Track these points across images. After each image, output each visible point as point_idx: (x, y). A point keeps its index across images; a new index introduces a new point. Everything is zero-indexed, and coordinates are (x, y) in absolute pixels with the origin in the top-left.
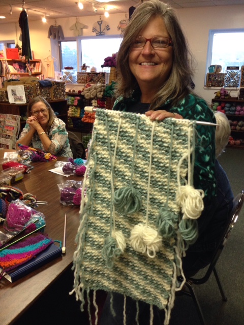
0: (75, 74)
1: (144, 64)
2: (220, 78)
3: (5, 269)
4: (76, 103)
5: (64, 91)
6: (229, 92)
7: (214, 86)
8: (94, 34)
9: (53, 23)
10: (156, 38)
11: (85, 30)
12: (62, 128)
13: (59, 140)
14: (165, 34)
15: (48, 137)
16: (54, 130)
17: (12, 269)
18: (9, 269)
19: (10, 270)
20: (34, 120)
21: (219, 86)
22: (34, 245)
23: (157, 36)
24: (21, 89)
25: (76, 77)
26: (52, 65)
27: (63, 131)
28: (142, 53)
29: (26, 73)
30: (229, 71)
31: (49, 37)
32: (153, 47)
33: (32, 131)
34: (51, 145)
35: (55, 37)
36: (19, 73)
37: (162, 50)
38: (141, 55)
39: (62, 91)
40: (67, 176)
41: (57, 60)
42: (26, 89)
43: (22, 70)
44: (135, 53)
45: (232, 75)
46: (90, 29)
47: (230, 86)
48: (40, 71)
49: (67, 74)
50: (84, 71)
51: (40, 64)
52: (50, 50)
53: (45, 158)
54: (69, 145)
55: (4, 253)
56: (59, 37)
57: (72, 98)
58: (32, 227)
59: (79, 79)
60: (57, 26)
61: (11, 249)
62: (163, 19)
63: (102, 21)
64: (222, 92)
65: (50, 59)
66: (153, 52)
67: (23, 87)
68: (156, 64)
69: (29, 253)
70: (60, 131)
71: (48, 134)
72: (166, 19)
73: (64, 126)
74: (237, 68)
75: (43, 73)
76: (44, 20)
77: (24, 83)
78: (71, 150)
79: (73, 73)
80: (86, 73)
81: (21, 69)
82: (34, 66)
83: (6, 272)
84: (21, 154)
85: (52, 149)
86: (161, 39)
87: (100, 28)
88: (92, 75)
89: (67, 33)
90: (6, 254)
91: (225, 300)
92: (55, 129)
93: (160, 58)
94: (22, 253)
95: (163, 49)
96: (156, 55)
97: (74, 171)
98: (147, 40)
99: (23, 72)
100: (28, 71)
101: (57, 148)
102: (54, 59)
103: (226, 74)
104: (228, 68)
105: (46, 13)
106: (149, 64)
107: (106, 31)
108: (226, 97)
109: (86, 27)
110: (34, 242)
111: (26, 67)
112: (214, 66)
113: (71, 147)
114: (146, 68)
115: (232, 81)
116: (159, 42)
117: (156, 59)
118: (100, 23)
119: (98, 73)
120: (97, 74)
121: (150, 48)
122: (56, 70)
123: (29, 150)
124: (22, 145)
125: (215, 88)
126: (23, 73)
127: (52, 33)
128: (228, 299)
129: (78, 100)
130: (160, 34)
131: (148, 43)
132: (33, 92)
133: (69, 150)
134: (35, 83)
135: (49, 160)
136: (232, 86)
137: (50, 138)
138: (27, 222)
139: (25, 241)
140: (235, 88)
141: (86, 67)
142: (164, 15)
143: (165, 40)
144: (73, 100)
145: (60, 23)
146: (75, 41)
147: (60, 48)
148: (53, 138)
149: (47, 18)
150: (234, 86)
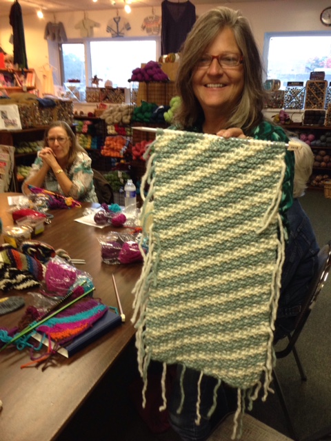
0: (83, 90)
1: (210, 85)
2: (279, 97)
3: (58, 341)
4: (85, 129)
5: (70, 113)
6: (290, 115)
7: (272, 107)
8: (109, 35)
9: (51, 20)
10: (226, 55)
11: (95, 29)
12: (87, 164)
13: (83, 181)
14: (236, 50)
15: (68, 176)
16: (76, 167)
17: (68, 342)
18: (63, 341)
19: (65, 343)
20: (48, 153)
21: (277, 107)
22: (86, 313)
23: (227, 52)
24: (14, 111)
25: (85, 95)
26: (50, 76)
27: (88, 169)
28: (208, 72)
29: (15, 87)
30: (291, 88)
31: (45, 38)
32: (221, 66)
33: (45, 169)
34: (72, 187)
35: (54, 38)
36: (5, 87)
37: (233, 69)
38: (206, 75)
39: (69, 113)
40: (101, 227)
41: (57, 69)
42: (21, 110)
43: (9, 83)
44: (200, 73)
45: (295, 94)
46: (104, 27)
47: (291, 108)
48: (33, 85)
49: (72, 88)
50: (95, 85)
51: (34, 75)
52: (48, 55)
53: (66, 205)
54: (93, 186)
55: (52, 322)
56: (60, 38)
57: (80, 122)
58: (80, 290)
59: (88, 96)
60: (57, 22)
61: (59, 317)
62: (233, 31)
63: (119, 18)
64: (282, 115)
65: (48, 68)
66: (221, 72)
67: (17, 107)
68: (225, 85)
69: (84, 322)
70: (85, 169)
71: (68, 173)
72: (237, 31)
73: (90, 163)
74: (301, 84)
75: (38, 88)
76: (40, 15)
77: (17, 102)
78: (95, 194)
79: (79, 88)
80: (98, 88)
81: (7, 81)
82: (26, 77)
83: (60, 345)
84: (33, 200)
85: (74, 192)
86: (231, 56)
87: (118, 27)
88: (107, 92)
89: (71, 33)
90: (54, 323)
91: (304, 379)
92: (78, 165)
93: (229, 77)
94: (75, 321)
95: (234, 67)
96: (224, 75)
97: (109, 221)
98: (214, 57)
99: (9, 85)
100: (17, 85)
101: (81, 191)
102: (53, 69)
103: (287, 92)
104: (289, 84)
105: (42, 5)
106: (216, 85)
107: (125, 31)
108: (286, 123)
109: (97, 25)
110: (86, 309)
111: (13, 78)
112: (271, 81)
113: (96, 191)
114: (213, 90)
115: (294, 100)
116: (229, 59)
117: (224, 79)
118: (117, 20)
119: (115, 89)
120: (113, 90)
121: (217, 67)
122: (55, 83)
123: (44, 193)
124: (34, 186)
125: (273, 110)
126: (10, 87)
127: (51, 33)
128: (308, 378)
129: (89, 126)
130: (229, 49)
131: (215, 61)
132: (31, 115)
133: (93, 193)
134: (32, 101)
135: (71, 207)
136: (294, 108)
137: (71, 177)
138: (72, 285)
139: (74, 307)
140: (298, 111)
141: (99, 80)
142: (234, 26)
143: (236, 57)
144: (81, 126)
145: (61, 18)
146: (82, 43)
147: (61, 53)
148: (75, 177)
149: (45, 12)
150: (296, 108)
